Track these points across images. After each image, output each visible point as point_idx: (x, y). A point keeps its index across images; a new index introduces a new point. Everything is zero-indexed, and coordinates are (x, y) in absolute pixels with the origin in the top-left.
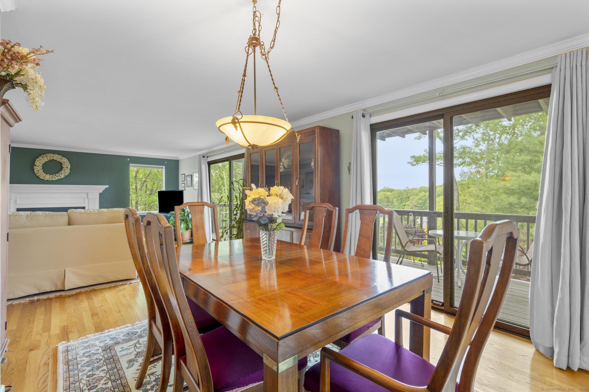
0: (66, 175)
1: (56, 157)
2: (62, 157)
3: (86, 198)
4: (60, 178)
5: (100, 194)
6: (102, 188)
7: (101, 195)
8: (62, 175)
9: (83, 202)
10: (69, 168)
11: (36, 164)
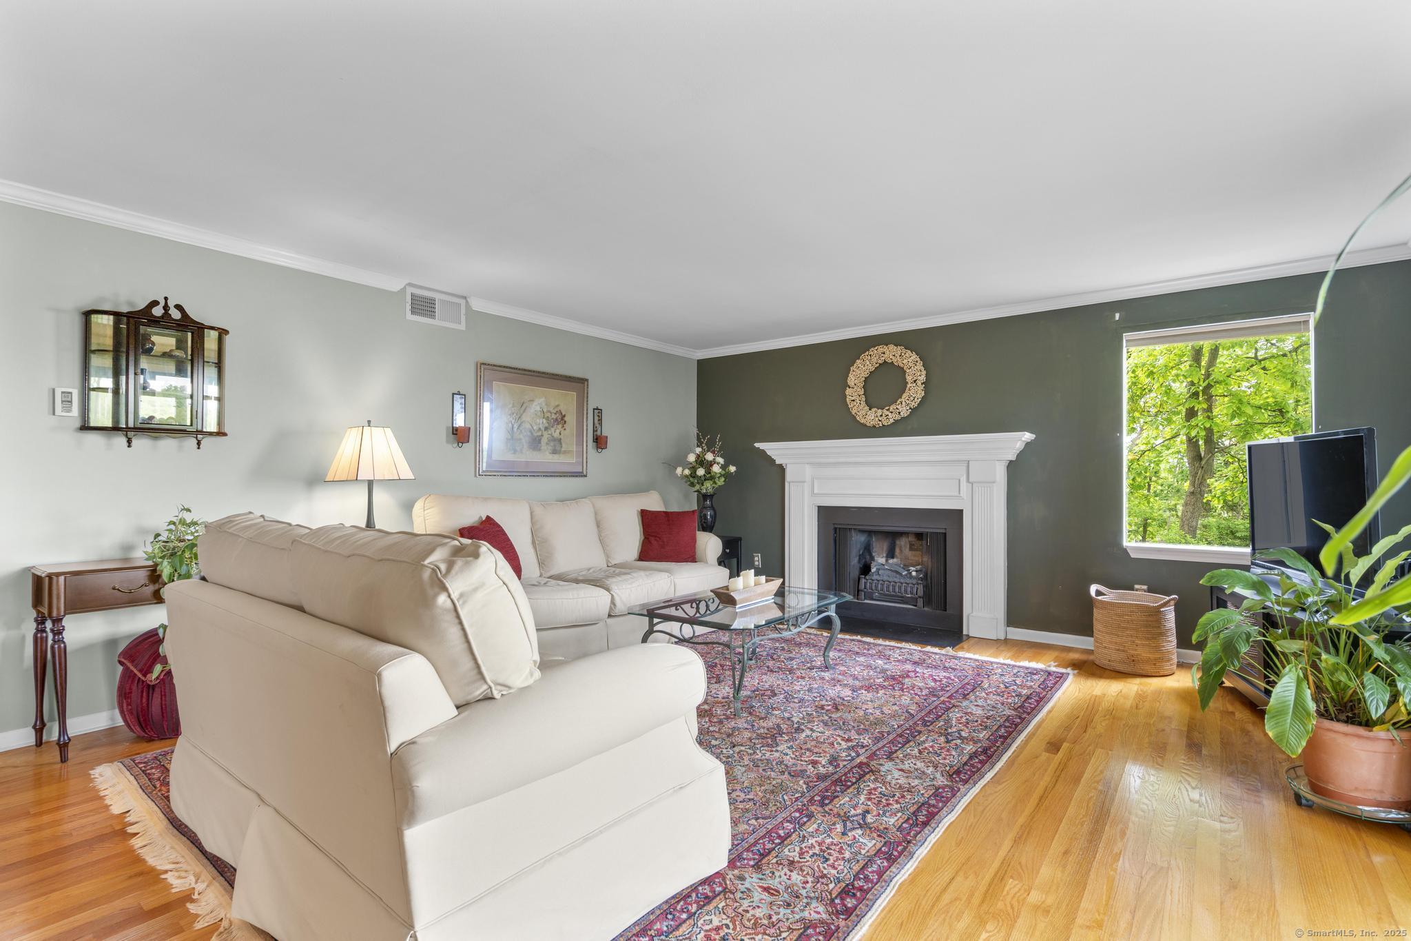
0: (914, 404)
1: (891, 353)
2: (904, 351)
3: (964, 479)
4: (898, 417)
5: (1012, 466)
6: (1017, 441)
7: (1014, 468)
8: (903, 408)
9: (957, 494)
10: (919, 383)
11: (849, 383)
